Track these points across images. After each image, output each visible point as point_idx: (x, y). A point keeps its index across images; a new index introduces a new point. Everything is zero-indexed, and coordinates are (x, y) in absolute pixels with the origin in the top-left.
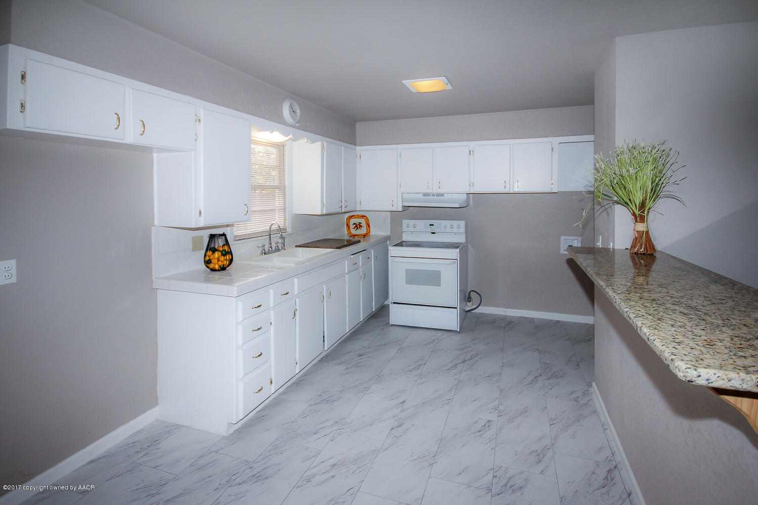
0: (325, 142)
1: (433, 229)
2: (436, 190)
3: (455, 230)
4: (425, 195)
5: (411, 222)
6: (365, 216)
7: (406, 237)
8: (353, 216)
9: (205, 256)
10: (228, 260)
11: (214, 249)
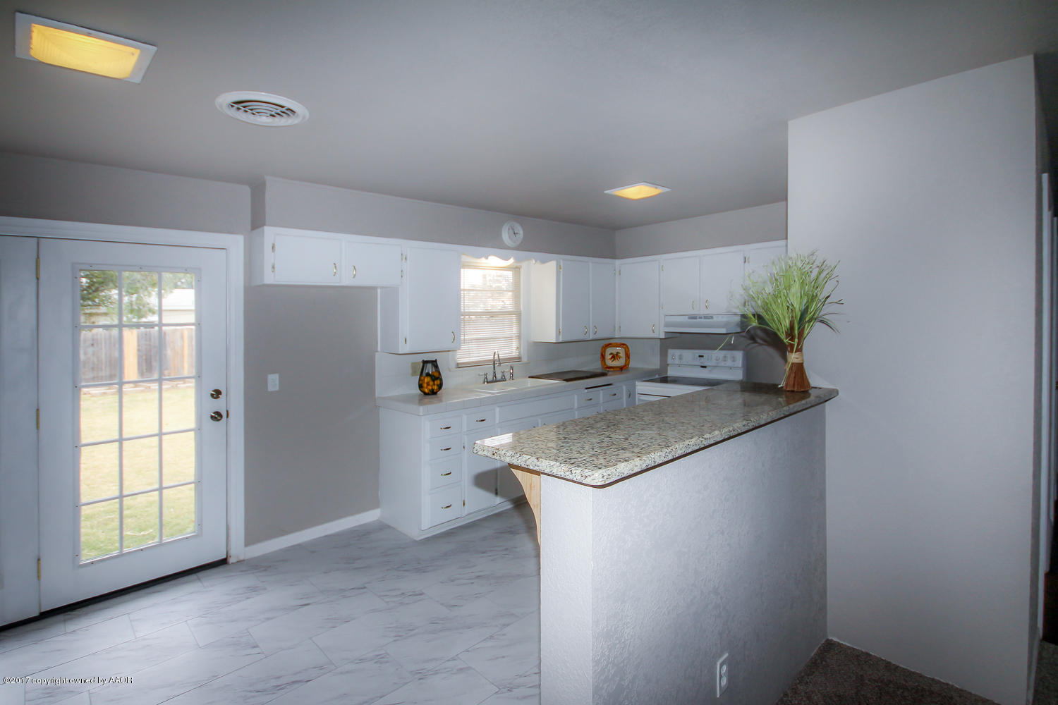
0: (561, 261)
1: (704, 362)
2: (704, 312)
3: (729, 363)
4: (693, 317)
5: (677, 352)
6: (624, 344)
7: (671, 372)
8: (610, 344)
9: (419, 380)
10: (438, 385)
11: (428, 375)
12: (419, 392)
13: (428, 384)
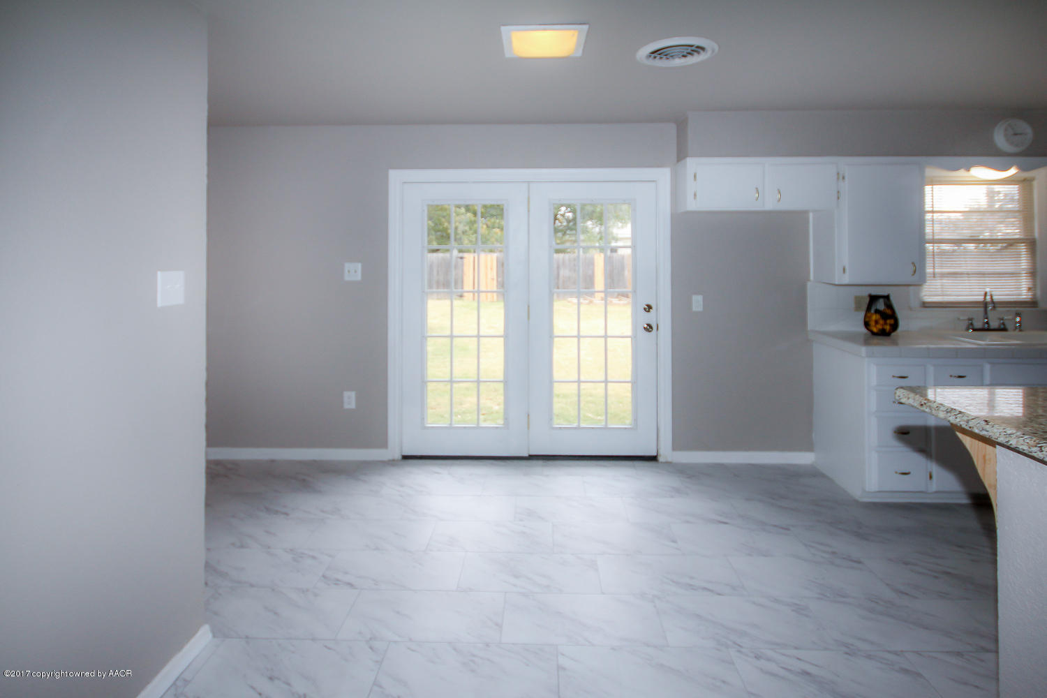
9: (865, 316)
10: (891, 325)
11: (877, 311)
12: (864, 330)
13: (876, 322)
